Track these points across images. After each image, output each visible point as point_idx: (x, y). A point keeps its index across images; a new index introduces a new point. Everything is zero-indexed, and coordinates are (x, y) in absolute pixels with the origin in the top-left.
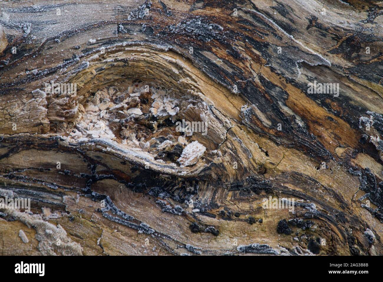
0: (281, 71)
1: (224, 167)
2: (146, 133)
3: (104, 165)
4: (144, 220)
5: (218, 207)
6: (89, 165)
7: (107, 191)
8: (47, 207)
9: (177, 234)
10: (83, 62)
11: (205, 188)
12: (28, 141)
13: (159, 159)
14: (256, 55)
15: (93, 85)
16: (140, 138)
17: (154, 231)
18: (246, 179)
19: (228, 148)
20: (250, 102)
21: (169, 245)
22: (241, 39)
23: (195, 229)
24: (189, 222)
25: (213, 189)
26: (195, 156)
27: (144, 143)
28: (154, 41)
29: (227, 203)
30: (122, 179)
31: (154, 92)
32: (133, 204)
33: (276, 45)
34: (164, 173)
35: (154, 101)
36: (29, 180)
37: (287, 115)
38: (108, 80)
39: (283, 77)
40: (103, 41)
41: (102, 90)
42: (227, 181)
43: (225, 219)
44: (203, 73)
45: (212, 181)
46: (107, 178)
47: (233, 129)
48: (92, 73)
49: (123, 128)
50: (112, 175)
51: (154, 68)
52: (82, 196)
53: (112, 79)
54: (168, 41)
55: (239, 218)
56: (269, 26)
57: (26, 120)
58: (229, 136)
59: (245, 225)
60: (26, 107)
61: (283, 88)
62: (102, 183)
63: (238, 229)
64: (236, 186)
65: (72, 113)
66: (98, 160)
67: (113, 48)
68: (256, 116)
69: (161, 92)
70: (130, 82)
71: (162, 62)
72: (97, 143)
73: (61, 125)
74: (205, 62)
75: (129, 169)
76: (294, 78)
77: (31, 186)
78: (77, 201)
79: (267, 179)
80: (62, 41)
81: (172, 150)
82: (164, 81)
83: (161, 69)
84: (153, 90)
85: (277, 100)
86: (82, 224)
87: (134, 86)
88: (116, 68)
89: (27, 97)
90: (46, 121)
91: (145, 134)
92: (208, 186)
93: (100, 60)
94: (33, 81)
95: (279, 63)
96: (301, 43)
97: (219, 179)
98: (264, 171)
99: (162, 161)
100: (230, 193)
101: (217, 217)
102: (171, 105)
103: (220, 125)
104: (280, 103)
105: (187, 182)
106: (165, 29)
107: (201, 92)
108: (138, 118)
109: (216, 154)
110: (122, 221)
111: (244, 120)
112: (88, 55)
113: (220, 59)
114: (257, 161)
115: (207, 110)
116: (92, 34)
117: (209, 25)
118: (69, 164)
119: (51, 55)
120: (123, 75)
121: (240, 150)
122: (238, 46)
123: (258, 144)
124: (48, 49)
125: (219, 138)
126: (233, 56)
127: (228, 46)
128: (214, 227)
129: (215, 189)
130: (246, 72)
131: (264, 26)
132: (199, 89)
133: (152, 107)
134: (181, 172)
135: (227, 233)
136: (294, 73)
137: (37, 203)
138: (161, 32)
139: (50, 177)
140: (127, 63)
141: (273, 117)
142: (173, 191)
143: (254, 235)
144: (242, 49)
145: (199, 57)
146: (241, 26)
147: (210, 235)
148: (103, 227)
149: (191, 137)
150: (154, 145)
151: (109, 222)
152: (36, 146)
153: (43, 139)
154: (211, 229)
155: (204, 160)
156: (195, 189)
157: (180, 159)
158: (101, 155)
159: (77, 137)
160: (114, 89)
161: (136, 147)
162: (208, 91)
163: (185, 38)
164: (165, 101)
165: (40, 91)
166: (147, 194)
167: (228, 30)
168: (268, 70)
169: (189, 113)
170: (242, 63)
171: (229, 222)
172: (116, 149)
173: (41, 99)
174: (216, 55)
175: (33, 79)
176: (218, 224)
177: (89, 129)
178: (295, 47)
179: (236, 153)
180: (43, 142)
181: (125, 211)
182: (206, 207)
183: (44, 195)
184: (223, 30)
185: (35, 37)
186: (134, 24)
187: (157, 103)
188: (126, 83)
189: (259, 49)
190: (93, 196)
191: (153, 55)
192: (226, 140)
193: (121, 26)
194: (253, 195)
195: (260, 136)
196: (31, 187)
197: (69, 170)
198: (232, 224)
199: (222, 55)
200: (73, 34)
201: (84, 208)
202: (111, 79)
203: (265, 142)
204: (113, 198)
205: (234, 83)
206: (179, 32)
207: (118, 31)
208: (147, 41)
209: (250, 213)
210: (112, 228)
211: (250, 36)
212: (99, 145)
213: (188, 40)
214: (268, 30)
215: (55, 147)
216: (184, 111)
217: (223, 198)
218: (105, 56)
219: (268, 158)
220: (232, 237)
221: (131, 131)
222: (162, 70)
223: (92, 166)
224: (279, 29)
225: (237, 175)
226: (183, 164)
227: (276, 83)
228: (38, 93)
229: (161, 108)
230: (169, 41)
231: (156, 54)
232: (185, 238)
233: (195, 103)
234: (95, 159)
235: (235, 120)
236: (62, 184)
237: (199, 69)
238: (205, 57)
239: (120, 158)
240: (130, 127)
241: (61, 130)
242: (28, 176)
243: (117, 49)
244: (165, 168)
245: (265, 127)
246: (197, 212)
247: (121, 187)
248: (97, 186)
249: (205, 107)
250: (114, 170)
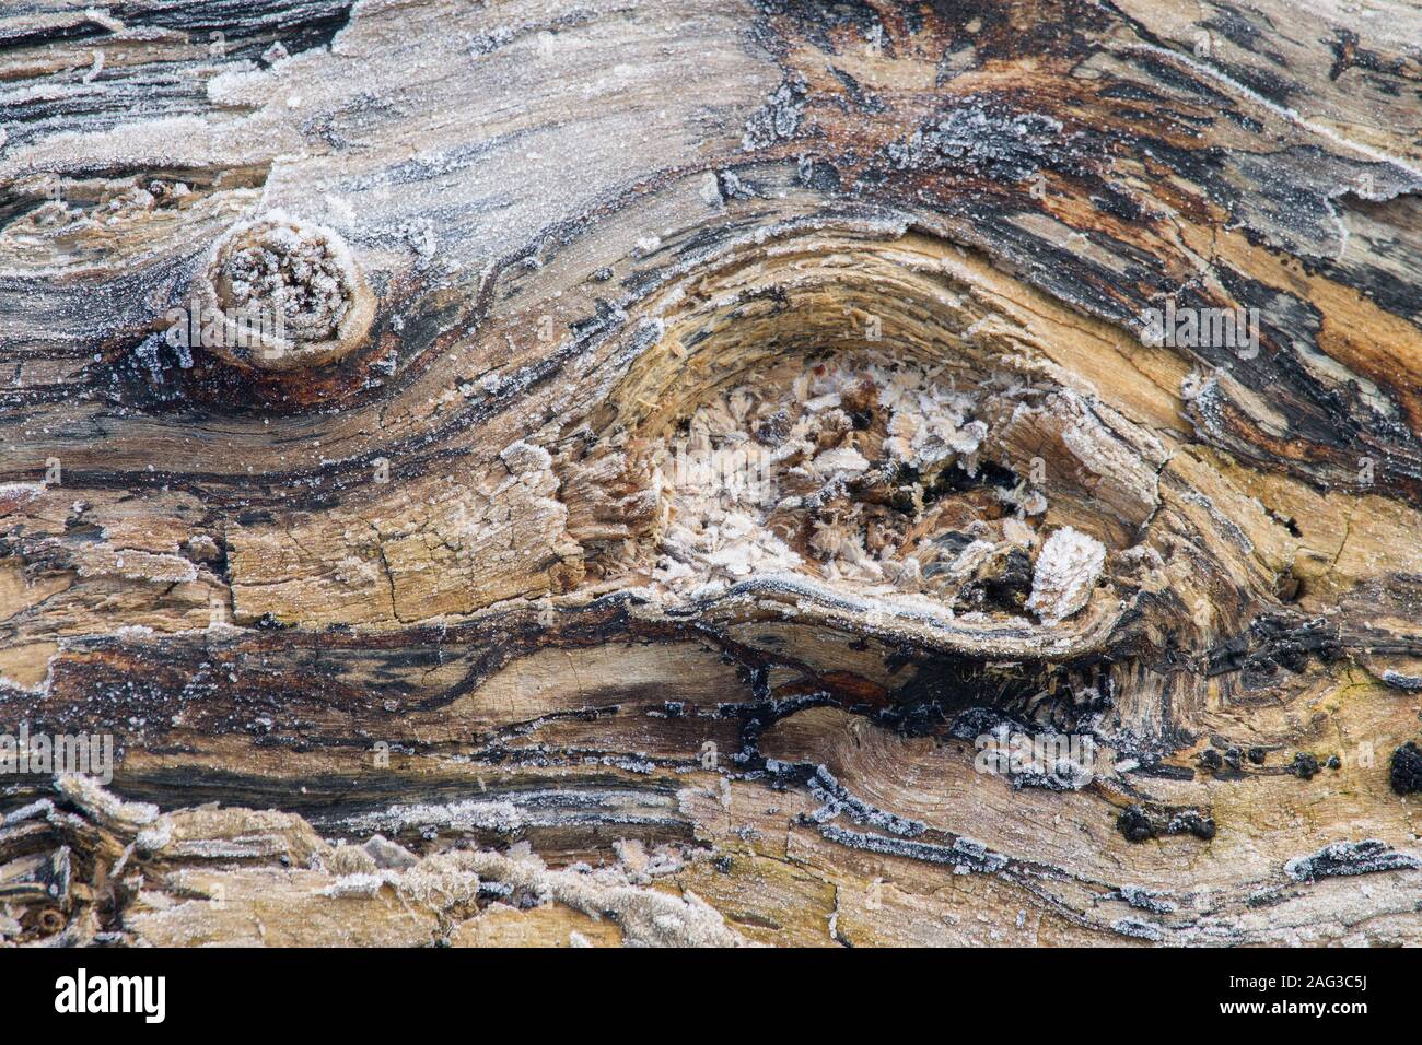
0: (1283, 238)
1: (1179, 602)
2: (896, 528)
3: (794, 663)
4: (962, 828)
5: (1193, 741)
6: (742, 673)
7: (810, 750)
8: (628, 839)
9: (1083, 857)
10: (644, 323)
11: (1133, 684)
12: (526, 625)
13: (969, 611)
14: (1189, 197)
15: (684, 396)
16: (880, 549)
17: (1006, 860)
18: (1252, 628)
19: (1176, 532)
20: (1204, 361)
21: (1065, 900)
22: (1127, 152)
23: (1134, 828)
24: (1113, 809)
25: (1159, 681)
26: (1079, 580)
27: (900, 565)
28: (851, 208)
29: (1214, 721)
30: (860, 699)
31: (883, 382)
32: (911, 779)
33: (1248, 152)
34: (999, 658)
35: (891, 415)
36: (556, 756)
37: (1329, 384)
38: (725, 368)
39: (1293, 256)
40: (680, 238)
41: (709, 406)
42: (1194, 644)
43: (1224, 778)
44: (1034, 288)
45: (1151, 655)
46: (807, 705)
47: (1175, 466)
48: (674, 356)
49: (819, 524)
50: (824, 693)
51: (873, 301)
52: (737, 779)
53: (739, 363)
54: (894, 202)
55: (1266, 765)
56: (1209, 91)
57: (505, 554)
58: (1168, 491)
59: (1289, 784)
60: (496, 509)
61: (1299, 295)
62: (793, 726)
63: (1271, 802)
64: (1227, 659)
65: (648, 502)
66: (771, 648)
67: (725, 255)
68: (1236, 407)
69: (905, 377)
70: (798, 361)
71: (895, 275)
72: (758, 591)
73: (618, 549)
74: (1034, 253)
75: (881, 662)
76: (1331, 254)
77: (568, 775)
78: (727, 800)
79: (1313, 613)
80: (549, 259)
81: (1003, 573)
82: (913, 339)
83: (896, 302)
84: (876, 375)
85: (1290, 340)
86: (760, 875)
87: (811, 374)
88: (748, 323)
89: (488, 475)
90: (570, 548)
91: (893, 533)
92: (1141, 673)
93: (691, 305)
94: (493, 416)
95: (1269, 212)
96: (1328, 132)
97: (1172, 642)
98: (1294, 590)
99: (981, 614)
100: (1214, 685)
101: (1197, 775)
102: (951, 416)
103: (1133, 461)
104: (1300, 347)
105: (1075, 673)
106: (875, 161)
107: (1046, 356)
108: (861, 482)
109: (1143, 559)
110: (892, 844)
111: (1202, 425)
112: (647, 295)
113: (1078, 231)
114: (1269, 561)
115: (1082, 413)
116: (638, 219)
117: (1011, 121)
118: (674, 678)
119: (523, 315)
120: (772, 344)
121: (1212, 531)
122: (1124, 177)
123: (1261, 501)
124: (510, 295)
125: (1139, 503)
126: (1118, 215)
127: (1092, 184)
128: (1195, 813)
129: (1164, 679)
130: (1172, 262)
131: (1191, 95)
132: (1038, 348)
133: (889, 436)
134: (1051, 643)
135: (1242, 823)
136: (1327, 236)
137: (596, 831)
138: (865, 173)
139: (620, 733)
140: (785, 300)
141: (1289, 398)
142: (1030, 710)
143: (1323, 814)
144: (1138, 183)
145: (1008, 238)
146: (1117, 105)
147: (1189, 843)
148: (834, 875)
149: (1043, 515)
150: (935, 567)
151: (852, 855)
152: (555, 636)
153: (575, 608)
154: (1188, 819)
155: (1111, 588)
156: (1104, 692)
157: (1035, 598)
158: (780, 629)
159: (679, 581)
160: (748, 395)
161: (875, 582)
162: (1066, 347)
163: (949, 180)
164: (926, 405)
165: (527, 446)
166: (949, 737)
167: (1078, 126)
168: (1240, 241)
169: (1021, 435)
170: (1151, 231)
171: (1237, 784)
172: (827, 604)
173: (539, 475)
174: (1061, 220)
175: (490, 408)
176: (1203, 800)
177: (709, 548)
178: (1310, 148)
179: (1201, 544)
180: (576, 618)
181: (889, 809)
182: (1155, 748)
183: (613, 798)
184: (1063, 131)
185: (456, 265)
186: (768, 161)
187: (904, 420)
188: (784, 367)
189: (1194, 174)
190: (773, 773)
191: (862, 259)
192: (1161, 507)
193: (728, 175)
194: (1287, 677)
195: (1260, 471)
196: (568, 781)
197: (677, 700)
198: (1249, 792)
199: (1081, 218)
200: (576, 230)
201: (752, 819)
202: (734, 364)
203: (1280, 491)
204: (836, 770)
205: (1140, 307)
206: (923, 165)
207: (723, 192)
208: (827, 212)
209: (1296, 743)
210: (863, 874)
211: (1153, 135)
212: (768, 598)
213: (960, 184)
214: (1210, 105)
215: (618, 630)
216: (1004, 432)
217: (1196, 704)
218: (703, 287)
219: (1300, 542)
220: (1258, 833)
221: (843, 529)
222: (902, 304)
223: (754, 673)
224: (1246, 96)
225: (1220, 619)
226: (1048, 614)
227: (1273, 283)
228: (523, 454)
229: (923, 434)
230: (900, 199)
231: (870, 251)
232: (1110, 865)
233: (1034, 396)
234: (760, 646)
235: (1171, 432)
236: (664, 751)
237: (1018, 277)
238: (1029, 234)
239: (848, 631)
240: (841, 519)
241: (617, 567)
242: (550, 743)
243: (741, 257)
244: (1001, 639)
245: (1271, 437)
246: (1132, 771)
247: (857, 728)
248: (775, 739)
249: (1074, 407)
250: (828, 673)
